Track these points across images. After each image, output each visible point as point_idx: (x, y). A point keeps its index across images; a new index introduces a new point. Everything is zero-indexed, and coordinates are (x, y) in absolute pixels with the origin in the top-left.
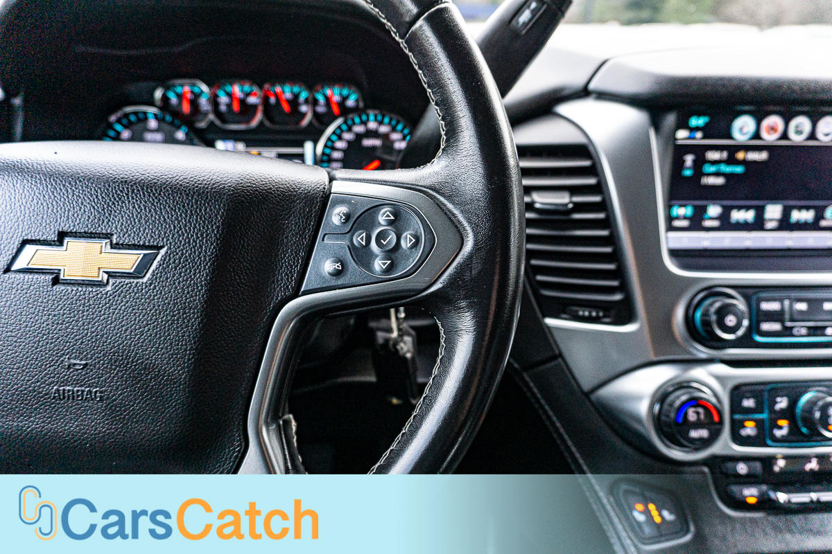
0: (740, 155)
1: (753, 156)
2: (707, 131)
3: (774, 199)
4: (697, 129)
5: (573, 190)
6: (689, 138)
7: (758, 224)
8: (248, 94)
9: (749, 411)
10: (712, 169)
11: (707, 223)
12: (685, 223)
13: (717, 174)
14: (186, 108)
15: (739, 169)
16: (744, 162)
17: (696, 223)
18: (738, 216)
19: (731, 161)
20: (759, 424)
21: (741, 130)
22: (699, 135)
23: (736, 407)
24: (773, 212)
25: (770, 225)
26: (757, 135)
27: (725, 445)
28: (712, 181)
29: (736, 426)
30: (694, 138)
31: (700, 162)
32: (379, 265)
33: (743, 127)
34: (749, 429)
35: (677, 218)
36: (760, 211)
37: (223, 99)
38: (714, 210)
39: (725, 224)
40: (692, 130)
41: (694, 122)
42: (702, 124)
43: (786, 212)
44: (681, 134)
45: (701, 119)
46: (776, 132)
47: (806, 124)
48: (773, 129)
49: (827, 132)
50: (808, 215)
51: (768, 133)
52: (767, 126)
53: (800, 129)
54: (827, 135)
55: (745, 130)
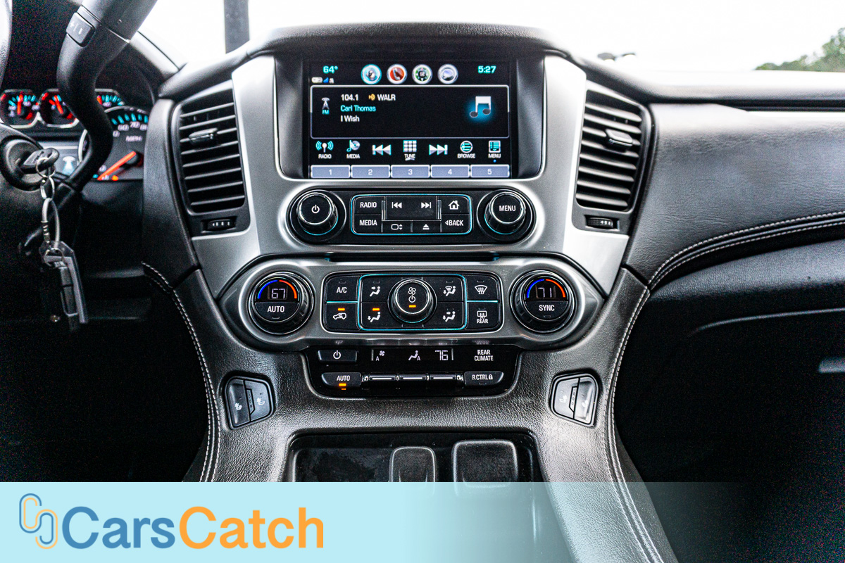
0: (372, 97)
1: (381, 97)
2: (338, 77)
3: (410, 135)
4: (330, 75)
5: (220, 127)
6: (323, 83)
7: (397, 157)
9: (342, 297)
10: (347, 109)
11: (350, 156)
12: (329, 156)
13: (353, 113)
15: (372, 109)
16: (376, 103)
17: (339, 157)
18: (378, 149)
19: (364, 101)
20: (351, 310)
21: (369, 76)
22: (332, 80)
23: (331, 294)
24: (410, 146)
25: (408, 158)
26: (384, 80)
27: (319, 331)
28: (348, 119)
29: (330, 310)
30: (328, 83)
31: (336, 102)
33: (371, 73)
34: (341, 315)
35: (321, 152)
36: (398, 147)
38: (354, 145)
39: (367, 157)
40: (324, 76)
41: (326, 70)
42: (333, 71)
43: (422, 148)
44: (316, 80)
45: (332, 67)
46: (401, 78)
47: (429, 72)
48: (398, 75)
49: (447, 76)
50: (442, 149)
51: (394, 79)
52: (392, 71)
53: (422, 74)
54: (448, 79)
55: (373, 76)
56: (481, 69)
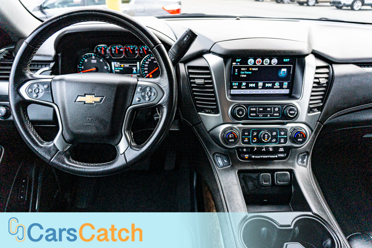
0: (251, 69)
1: (254, 69)
2: (241, 63)
3: (261, 81)
4: (238, 62)
5: (205, 79)
6: (236, 65)
7: (256, 87)
8: (120, 48)
9: (246, 135)
10: (243, 73)
11: (242, 87)
12: (236, 87)
13: (244, 74)
14: (103, 53)
15: (250, 73)
16: (252, 71)
17: (239, 87)
18: (251, 85)
19: (248, 70)
20: (249, 139)
21: (250, 62)
22: (239, 64)
23: (243, 134)
24: (260, 84)
25: (260, 88)
26: (255, 64)
27: (240, 144)
28: (243, 76)
29: (243, 139)
30: (238, 65)
31: (239, 71)
32: (147, 99)
33: (251, 61)
34: (246, 140)
35: (234, 86)
36: (257, 84)
37: (113, 50)
38: (244, 84)
39: (247, 87)
40: (237, 62)
41: (237, 60)
42: (239, 61)
43: (264, 84)
44: (234, 64)
45: (239, 60)
46: (260, 63)
47: (268, 61)
48: (259, 62)
49: (274, 62)
50: (270, 85)
51: (258, 63)
52: (257, 61)
53: (266, 62)
54: (274, 63)
55: (251, 62)
56: (285, 60)
